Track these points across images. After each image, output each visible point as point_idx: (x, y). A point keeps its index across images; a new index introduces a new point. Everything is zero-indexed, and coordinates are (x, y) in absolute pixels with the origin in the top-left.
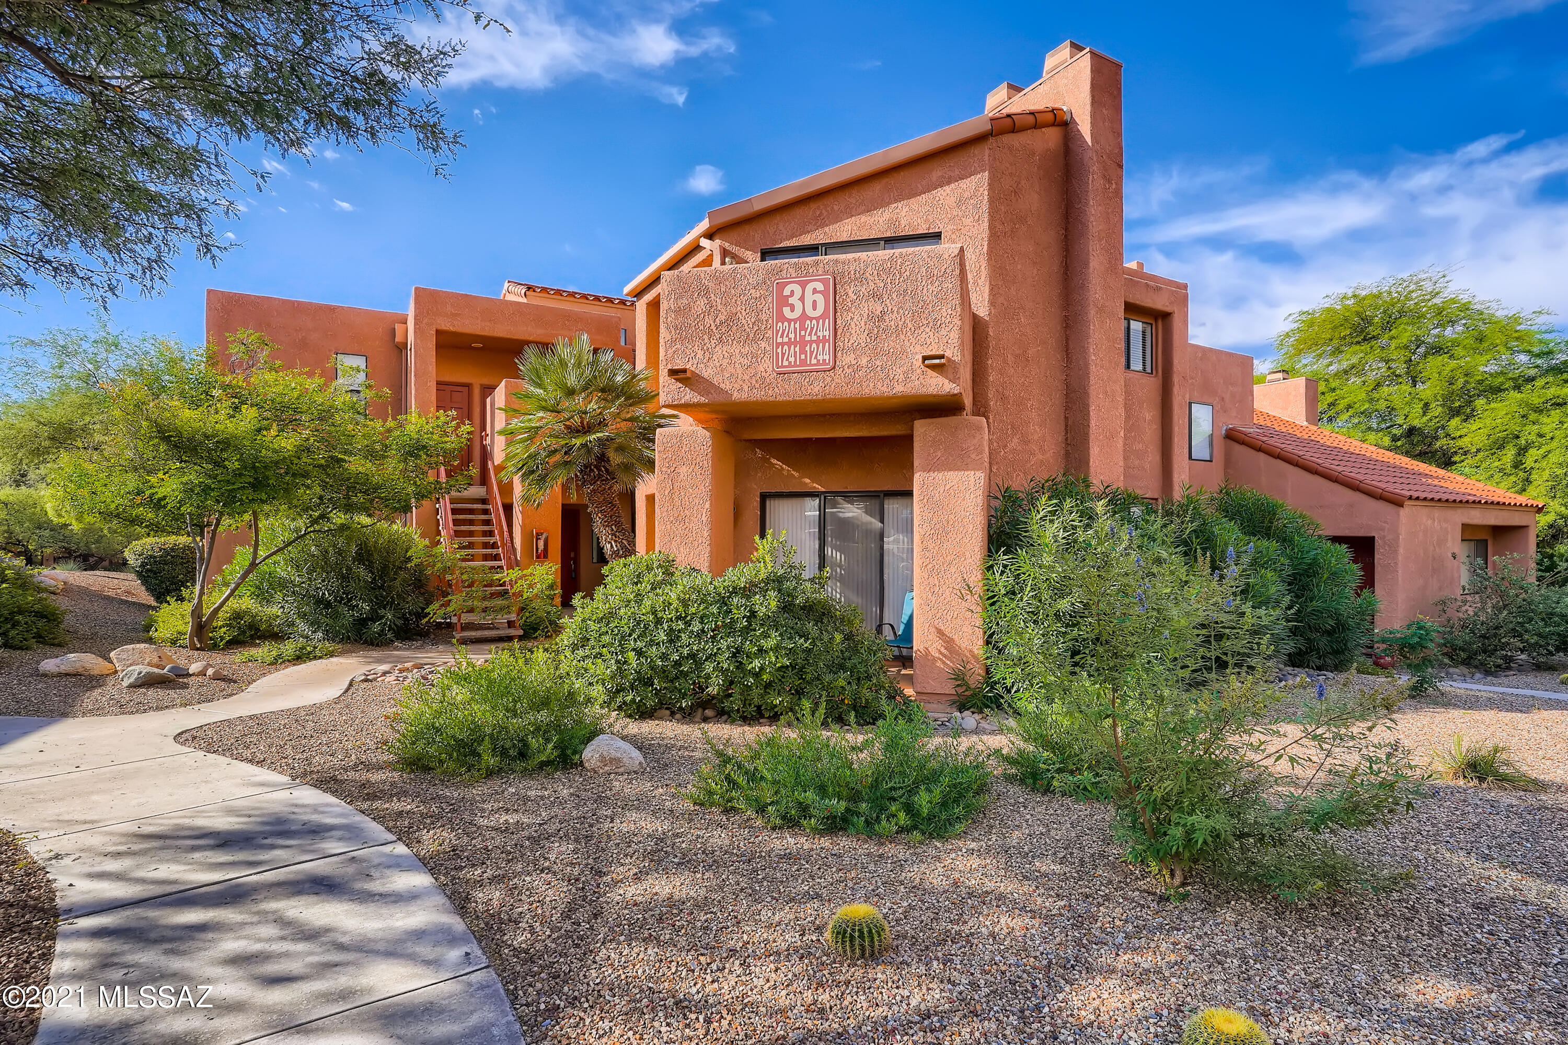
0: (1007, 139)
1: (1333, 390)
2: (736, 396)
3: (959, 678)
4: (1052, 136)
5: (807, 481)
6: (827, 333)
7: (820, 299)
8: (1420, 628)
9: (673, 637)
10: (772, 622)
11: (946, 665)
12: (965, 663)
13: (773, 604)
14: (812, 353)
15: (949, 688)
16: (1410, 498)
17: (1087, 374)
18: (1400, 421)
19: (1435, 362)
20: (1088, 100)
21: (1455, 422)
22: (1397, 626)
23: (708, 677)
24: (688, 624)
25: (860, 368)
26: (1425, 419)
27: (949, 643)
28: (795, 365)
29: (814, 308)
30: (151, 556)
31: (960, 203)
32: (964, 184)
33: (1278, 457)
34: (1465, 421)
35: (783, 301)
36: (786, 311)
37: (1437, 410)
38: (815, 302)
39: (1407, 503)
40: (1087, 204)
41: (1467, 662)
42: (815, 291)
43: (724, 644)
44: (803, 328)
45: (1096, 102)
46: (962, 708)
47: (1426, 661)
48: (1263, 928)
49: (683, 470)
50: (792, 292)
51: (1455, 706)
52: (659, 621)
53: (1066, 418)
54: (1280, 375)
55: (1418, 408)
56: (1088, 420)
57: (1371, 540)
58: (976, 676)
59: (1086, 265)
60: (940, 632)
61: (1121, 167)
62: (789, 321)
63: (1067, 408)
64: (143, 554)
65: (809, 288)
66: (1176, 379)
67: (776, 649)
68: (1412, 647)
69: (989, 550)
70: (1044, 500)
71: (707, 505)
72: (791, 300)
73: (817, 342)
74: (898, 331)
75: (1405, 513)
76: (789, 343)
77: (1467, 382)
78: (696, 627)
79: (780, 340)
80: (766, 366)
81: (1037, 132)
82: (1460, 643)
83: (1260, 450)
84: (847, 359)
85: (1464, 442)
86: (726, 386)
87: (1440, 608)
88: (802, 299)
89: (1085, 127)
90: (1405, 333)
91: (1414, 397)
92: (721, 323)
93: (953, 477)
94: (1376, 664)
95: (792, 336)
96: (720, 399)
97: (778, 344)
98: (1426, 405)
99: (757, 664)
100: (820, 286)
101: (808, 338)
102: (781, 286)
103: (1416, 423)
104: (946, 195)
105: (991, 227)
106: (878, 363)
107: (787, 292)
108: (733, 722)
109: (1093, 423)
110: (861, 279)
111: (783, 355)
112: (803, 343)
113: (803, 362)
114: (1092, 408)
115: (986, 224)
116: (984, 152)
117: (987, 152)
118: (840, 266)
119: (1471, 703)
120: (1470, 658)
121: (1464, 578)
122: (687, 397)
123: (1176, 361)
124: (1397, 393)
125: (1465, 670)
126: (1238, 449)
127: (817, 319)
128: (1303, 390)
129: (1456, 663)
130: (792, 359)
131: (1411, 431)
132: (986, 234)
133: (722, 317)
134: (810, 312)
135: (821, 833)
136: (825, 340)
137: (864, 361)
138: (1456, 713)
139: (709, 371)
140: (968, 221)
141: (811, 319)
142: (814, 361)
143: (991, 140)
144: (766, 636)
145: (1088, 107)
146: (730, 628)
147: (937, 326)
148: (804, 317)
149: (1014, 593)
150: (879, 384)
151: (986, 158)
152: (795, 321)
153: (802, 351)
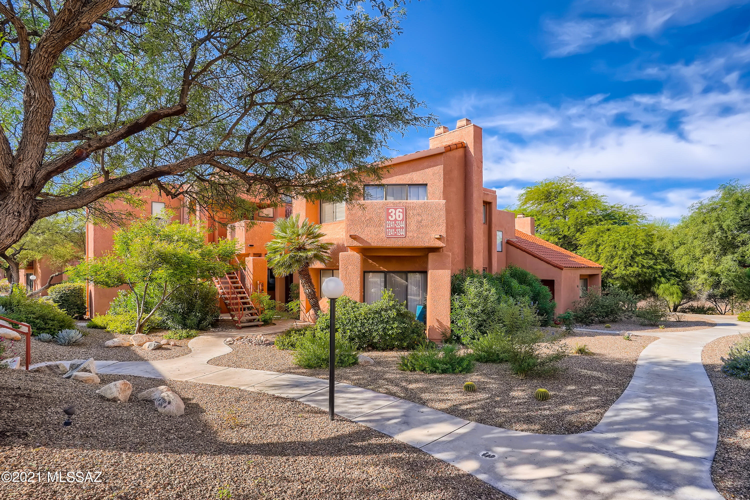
0: (449, 154)
1: (539, 220)
2: (372, 244)
3: (444, 334)
4: (460, 152)
5: (381, 267)
6: (403, 226)
7: (401, 215)
8: (568, 314)
9: (363, 325)
10: (394, 319)
11: (439, 331)
12: (445, 329)
13: (395, 314)
14: (398, 232)
15: (440, 337)
16: (565, 267)
17: (473, 232)
18: (561, 233)
19: (572, 211)
20: (473, 141)
21: (578, 234)
22: (562, 313)
23: (374, 337)
24: (368, 320)
25: (414, 237)
26: (569, 232)
27: (440, 323)
28: (393, 235)
29: (399, 217)
30: (65, 294)
31: (433, 174)
32: (435, 168)
33: (524, 251)
34: (581, 234)
35: (389, 214)
36: (390, 217)
37: (573, 229)
38: (399, 215)
39: (564, 268)
40: (472, 175)
41: (581, 322)
42: (399, 212)
43: (380, 327)
44: (395, 223)
45: (475, 142)
46: (446, 342)
47: (570, 323)
48: (542, 382)
49: (350, 267)
50: (392, 212)
51: (577, 336)
52: (357, 320)
53: (465, 246)
54: (522, 216)
55: (566, 228)
56: (473, 247)
57: (554, 280)
58: (449, 334)
59: (472, 195)
60: (438, 320)
61: (482, 162)
62: (391, 221)
63: (465, 242)
64: (60, 292)
65: (398, 210)
66: (493, 226)
67: (397, 328)
68: (566, 319)
69: (452, 294)
70: (468, 278)
71: (359, 279)
72: (391, 214)
73: (400, 228)
74: (426, 226)
75: (563, 272)
76: (391, 228)
77: (581, 220)
78: (371, 321)
79: (388, 227)
80: (383, 235)
81: (457, 150)
82: (579, 316)
83: (518, 248)
84: (409, 234)
85: (581, 242)
86: (369, 241)
87: (573, 304)
88: (395, 214)
89: (471, 149)
90: (562, 199)
91: (565, 224)
92: (367, 220)
93: (441, 272)
94: (555, 323)
95: (392, 226)
96: (366, 246)
97: (387, 228)
98: (569, 227)
99: (390, 332)
100: (401, 210)
101: (397, 227)
102: (388, 209)
103: (566, 234)
104: (429, 171)
105: (444, 184)
106: (420, 236)
107: (390, 211)
108: (379, 351)
109: (474, 249)
110: (414, 208)
111: (389, 232)
112: (395, 228)
113: (396, 235)
114: (474, 243)
115: (442, 182)
116: (442, 158)
117: (443, 158)
118: (408, 205)
119: (581, 335)
120: (582, 320)
121: (581, 294)
122: (355, 244)
123: (493, 219)
124: (559, 221)
125: (580, 324)
126: (510, 247)
127: (400, 221)
128: (530, 222)
129: (577, 322)
130: (392, 233)
131: (565, 236)
132: (442, 185)
133: (367, 218)
134: (398, 218)
135: (441, 374)
136: (403, 228)
137: (415, 235)
138: (577, 338)
139: (363, 235)
140: (436, 181)
141: (398, 221)
142: (399, 234)
143: (444, 154)
144: (393, 323)
145: (473, 143)
146: (382, 322)
147: (438, 225)
148: (396, 220)
149: (461, 308)
150: (420, 243)
151: (442, 160)
152: (393, 221)
153: (395, 231)
